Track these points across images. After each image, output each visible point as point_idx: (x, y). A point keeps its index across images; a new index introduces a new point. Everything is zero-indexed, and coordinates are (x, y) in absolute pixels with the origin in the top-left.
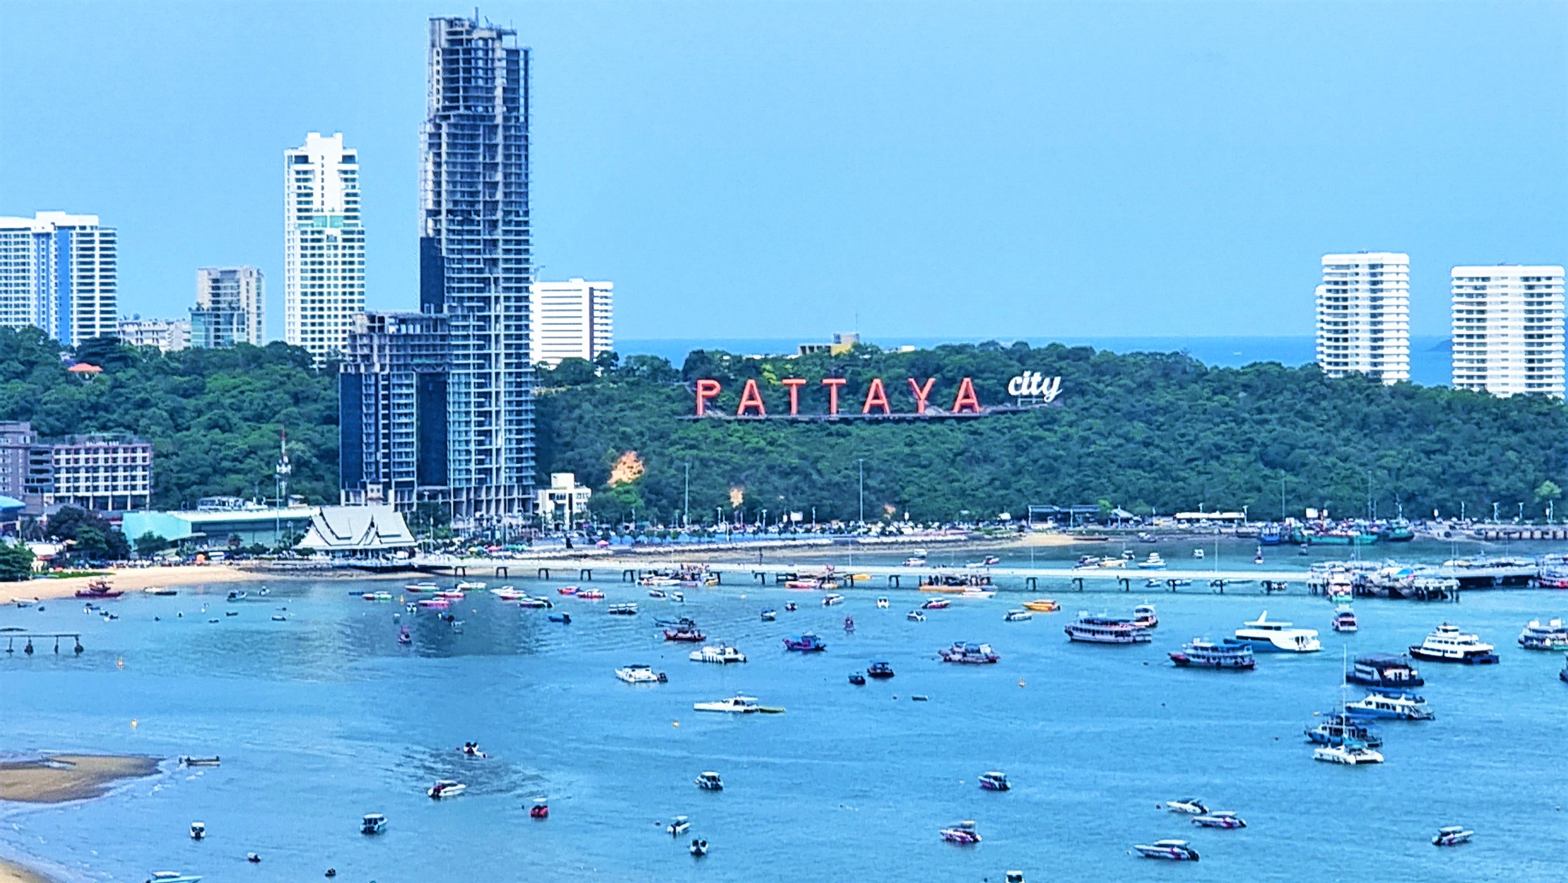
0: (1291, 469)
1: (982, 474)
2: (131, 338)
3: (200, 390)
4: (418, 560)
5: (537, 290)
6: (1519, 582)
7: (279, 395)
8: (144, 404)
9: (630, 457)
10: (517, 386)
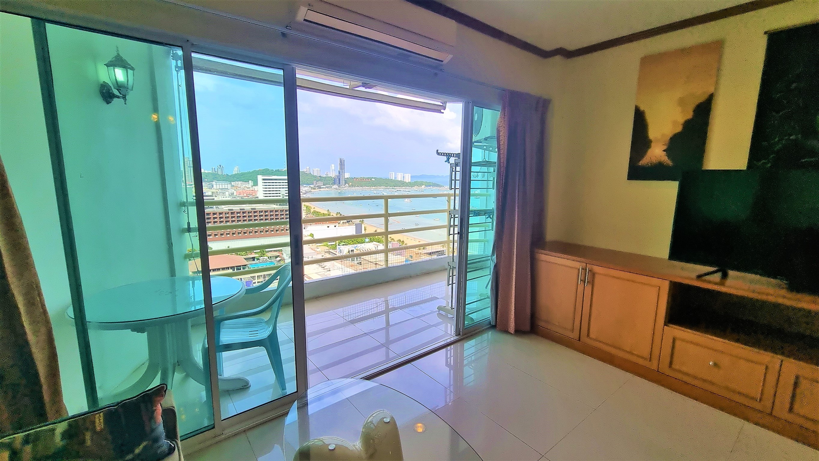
0: (387, 184)
1: (370, 184)
3: (326, 179)
7: (331, 179)
8: (322, 180)
9: (351, 183)
10: (344, 179)
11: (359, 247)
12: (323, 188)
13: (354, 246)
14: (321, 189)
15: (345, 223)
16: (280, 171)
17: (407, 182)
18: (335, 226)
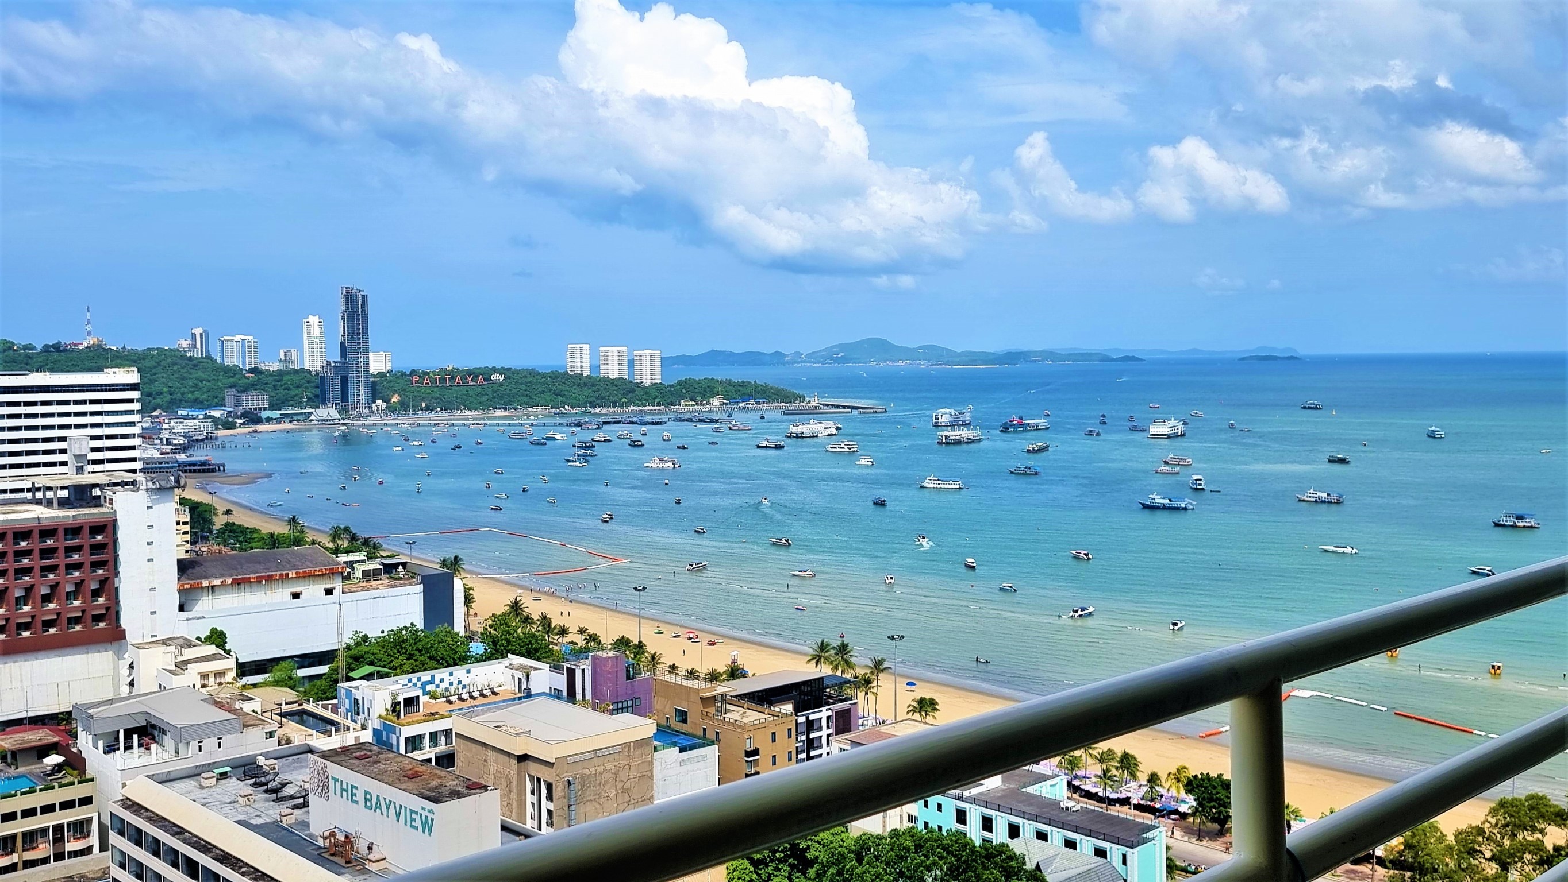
0: (561, 396)
1: (485, 398)
2: (263, 367)
3: (281, 380)
4: (341, 422)
5: (371, 355)
6: (618, 422)
7: (304, 381)
8: (266, 384)
9: (396, 395)
10: (367, 378)
11: (442, 681)
12: (269, 420)
13: (419, 679)
14: (260, 428)
15: (377, 573)
16: (65, 350)
17: (647, 382)
18: (329, 592)
